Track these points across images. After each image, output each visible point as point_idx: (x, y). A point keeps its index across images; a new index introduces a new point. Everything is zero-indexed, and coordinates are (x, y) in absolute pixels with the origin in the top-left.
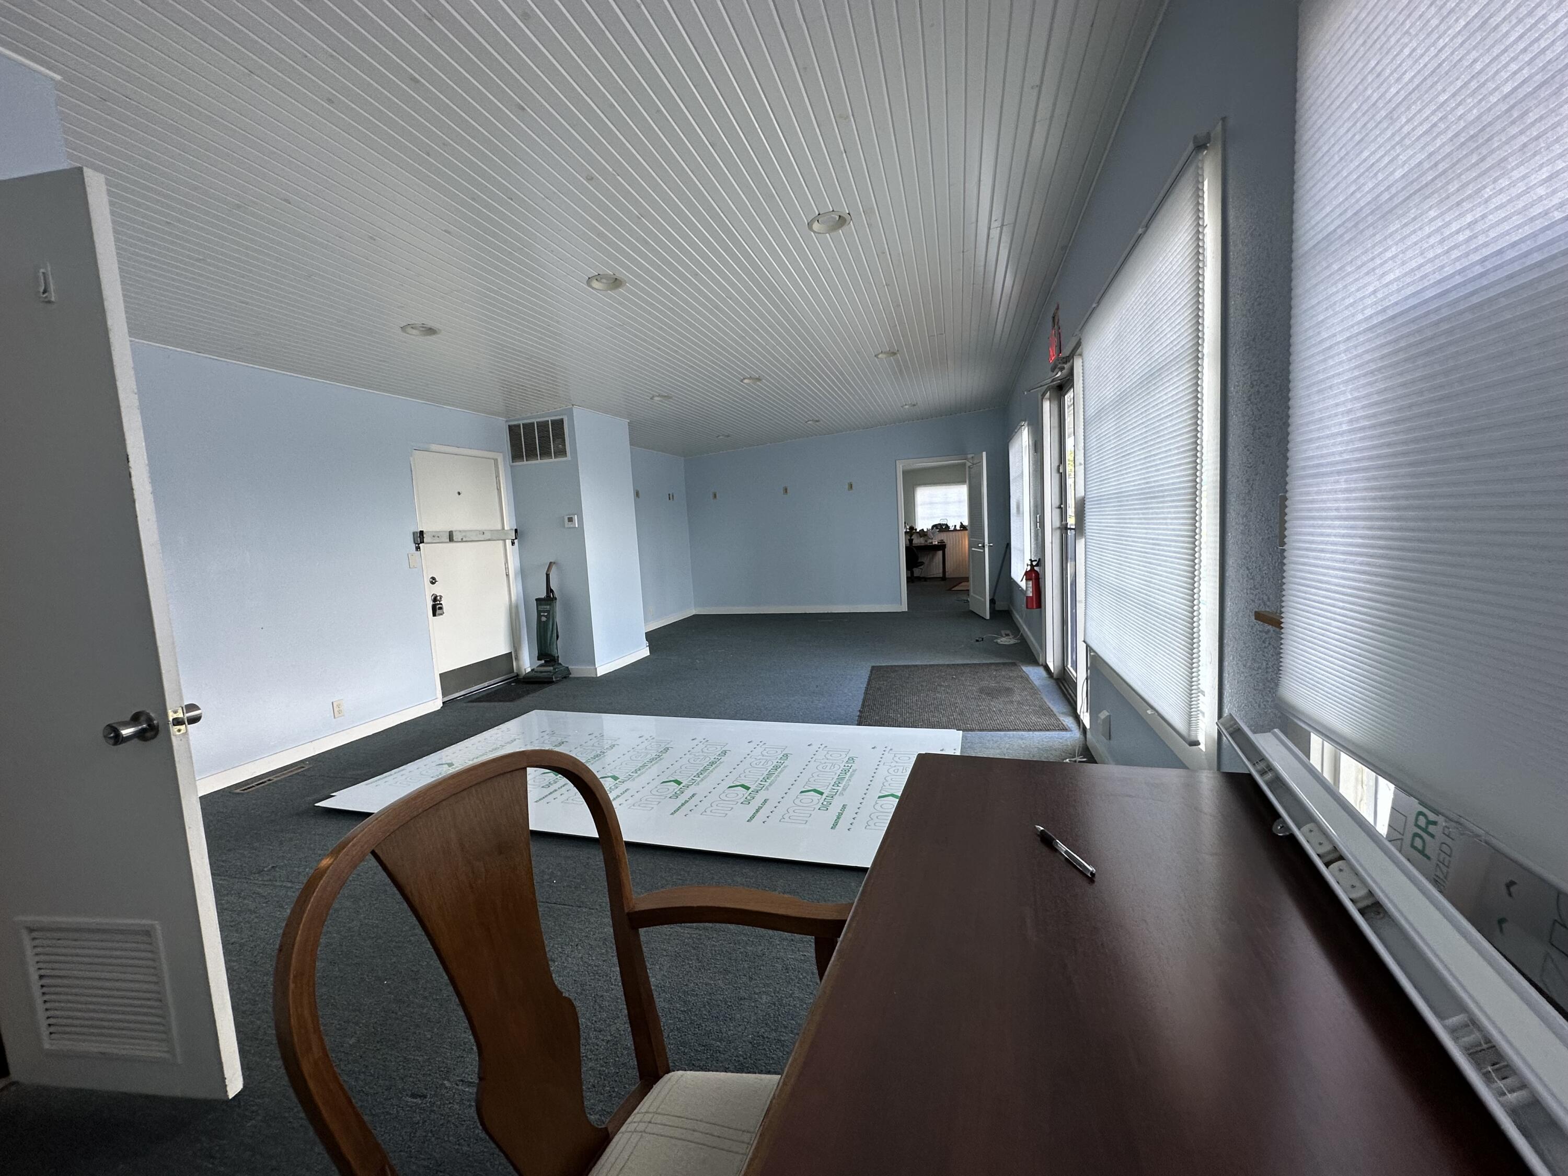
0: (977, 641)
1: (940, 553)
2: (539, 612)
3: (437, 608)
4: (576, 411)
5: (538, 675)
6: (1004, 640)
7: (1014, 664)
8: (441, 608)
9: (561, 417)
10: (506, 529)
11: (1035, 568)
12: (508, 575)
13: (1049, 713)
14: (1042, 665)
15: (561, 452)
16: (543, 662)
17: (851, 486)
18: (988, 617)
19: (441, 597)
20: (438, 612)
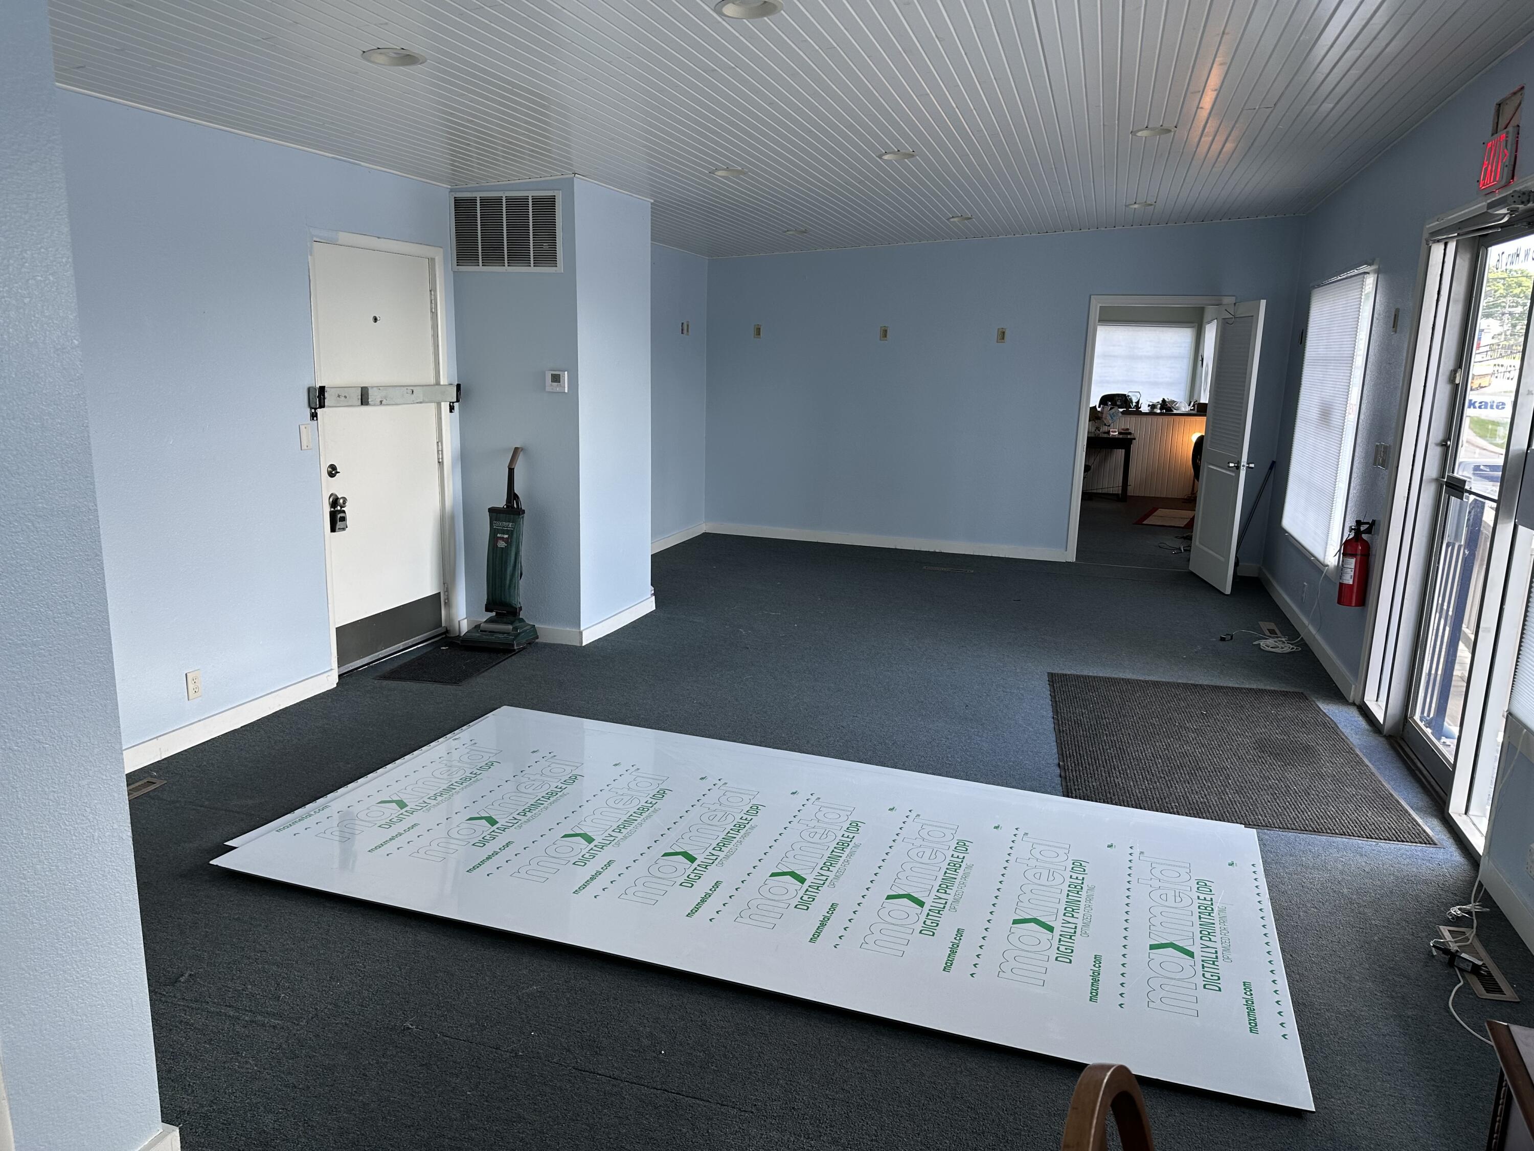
0: (1223, 639)
1: (1121, 453)
2: (494, 533)
3: (337, 519)
4: (579, 184)
5: (485, 637)
6: (1268, 644)
7: (1302, 697)
8: (343, 519)
9: (549, 193)
10: (442, 383)
11: (1364, 536)
12: (440, 463)
13: (1388, 804)
14: (1354, 704)
15: (548, 257)
16: (494, 614)
17: (1002, 335)
18: (1228, 591)
19: (345, 500)
20: (339, 524)
